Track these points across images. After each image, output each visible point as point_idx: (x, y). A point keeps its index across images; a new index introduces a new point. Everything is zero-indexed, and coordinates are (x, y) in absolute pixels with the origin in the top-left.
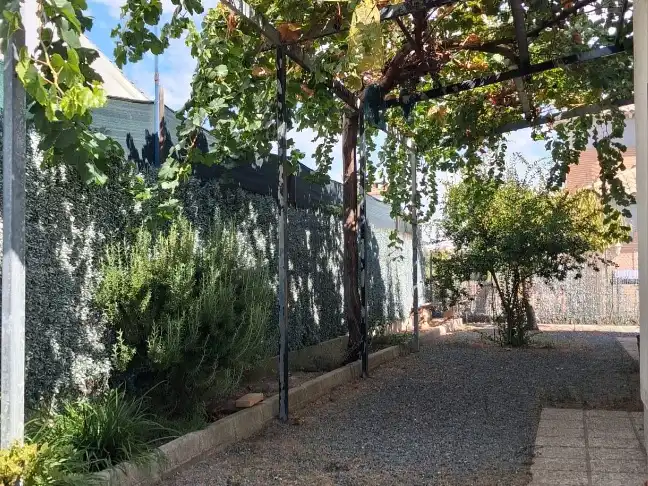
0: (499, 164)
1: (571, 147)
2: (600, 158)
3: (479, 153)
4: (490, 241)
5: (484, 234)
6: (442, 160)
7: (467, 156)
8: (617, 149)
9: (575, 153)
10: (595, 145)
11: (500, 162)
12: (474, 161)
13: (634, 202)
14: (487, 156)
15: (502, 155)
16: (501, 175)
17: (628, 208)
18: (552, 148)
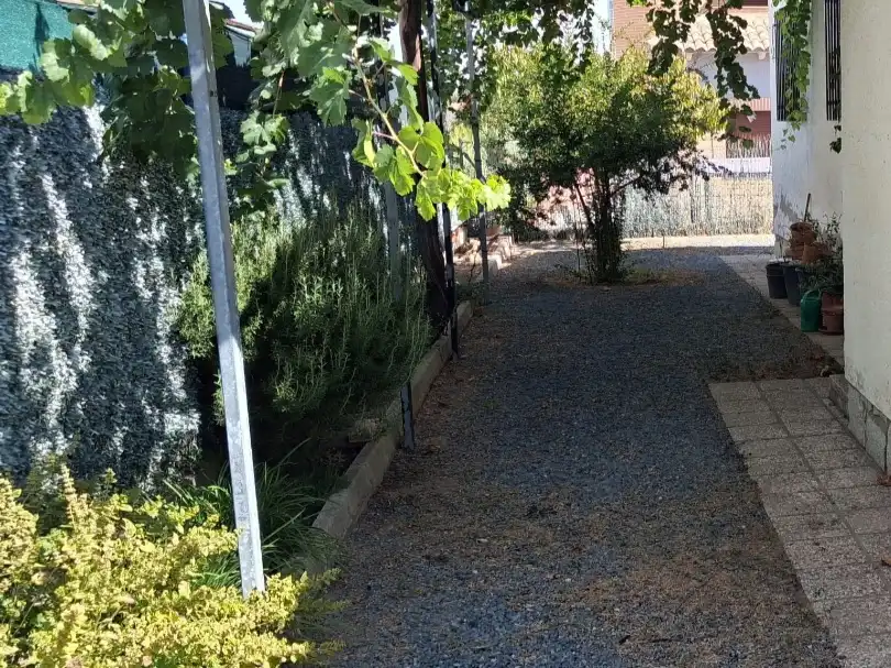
0: (584, 38)
1: (677, 17)
2: (715, 35)
3: (558, 21)
4: (574, 143)
5: (564, 133)
6: (505, 29)
7: (542, 24)
8: (735, 24)
9: (684, 26)
10: (709, 16)
11: (587, 35)
12: (552, 31)
13: (756, 96)
14: (569, 26)
15: (588, 25)
16: (588, 54)
17: (747, 103)
18: (655, 18)
